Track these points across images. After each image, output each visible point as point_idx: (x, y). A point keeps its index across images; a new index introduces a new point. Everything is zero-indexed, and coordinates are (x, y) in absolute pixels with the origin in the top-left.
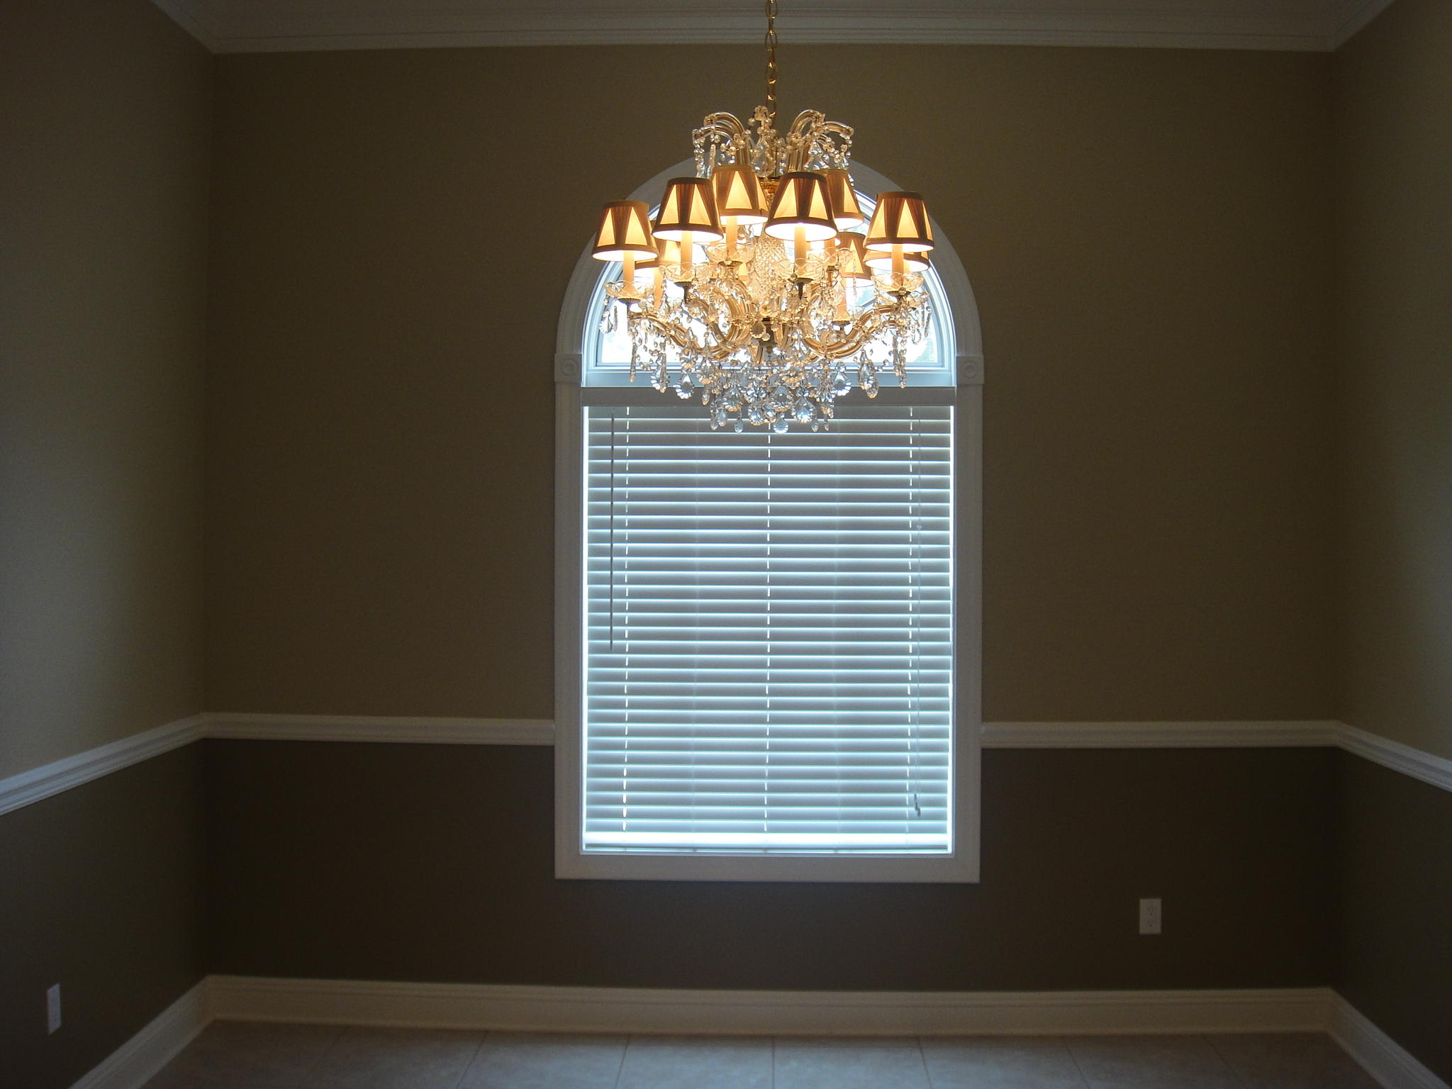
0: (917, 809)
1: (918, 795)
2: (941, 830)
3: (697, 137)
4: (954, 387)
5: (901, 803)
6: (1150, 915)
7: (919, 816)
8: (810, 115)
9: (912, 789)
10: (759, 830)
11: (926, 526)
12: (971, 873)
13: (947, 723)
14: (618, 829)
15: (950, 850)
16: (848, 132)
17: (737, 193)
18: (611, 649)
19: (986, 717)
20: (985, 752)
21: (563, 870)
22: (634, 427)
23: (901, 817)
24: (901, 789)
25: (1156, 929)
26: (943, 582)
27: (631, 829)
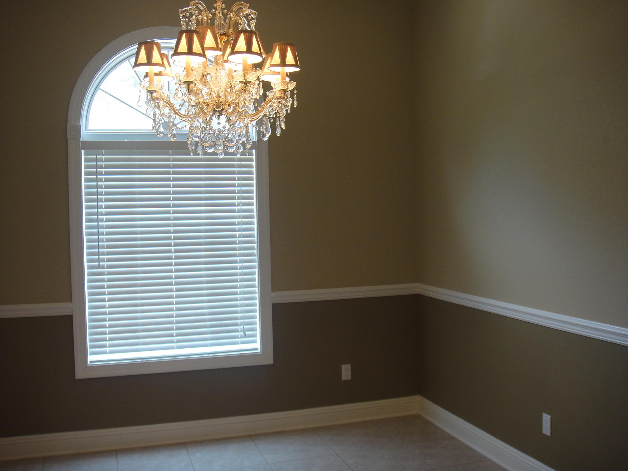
0: (244, 333)
1: (244, 327)
2: (255, 342)
3: (181, 13)
4: (255, 141)
5: (236, 331)
6: (346, 372)
7: (245, 336)
8: (242, 5)
9: (241, 324)
10: (172, 348)
11: (245, 205)
12: (270, 360)
13: (256, 293)
14: (105, 353)
15: (259, 351)
16: (255, 14)
17: (209, 40)
18: (99, 267)
19: (273, 290)
20: (273, 304)
21: (80, 374)
22: (106, 160)
23: (237, 337)
24: (236, 325)
25: (349, 378)
26: (252, 230)
27: (111, 352)
